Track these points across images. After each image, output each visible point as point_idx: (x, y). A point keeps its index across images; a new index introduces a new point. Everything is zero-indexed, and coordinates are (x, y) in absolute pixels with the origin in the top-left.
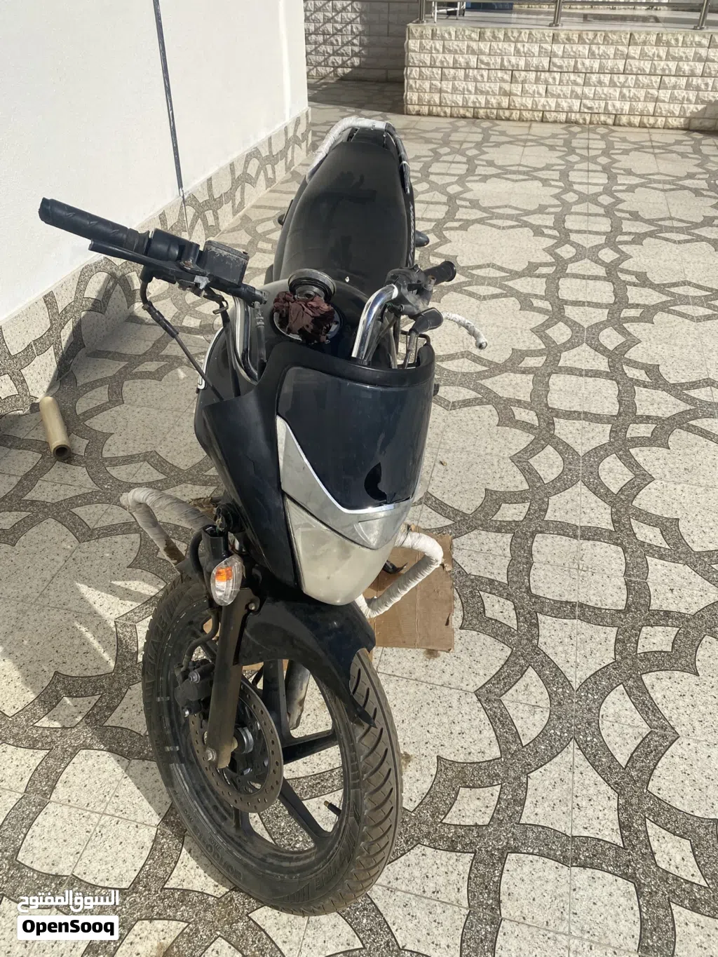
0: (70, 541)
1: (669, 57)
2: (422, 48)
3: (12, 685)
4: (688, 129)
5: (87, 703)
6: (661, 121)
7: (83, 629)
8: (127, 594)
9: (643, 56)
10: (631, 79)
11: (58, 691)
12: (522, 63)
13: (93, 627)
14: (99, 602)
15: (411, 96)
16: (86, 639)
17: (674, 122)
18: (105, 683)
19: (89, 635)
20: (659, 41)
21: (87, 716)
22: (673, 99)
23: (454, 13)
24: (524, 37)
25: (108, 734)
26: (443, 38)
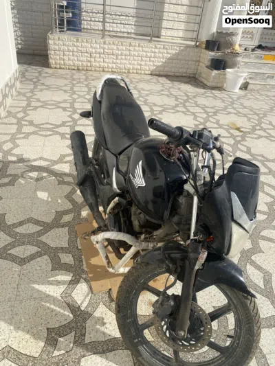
0: (16, 267)
1: (143, 51)
2: (55, 44)
3: (29, 342)
4: (151, 74)
5: (71, 337)
6: (143, 72)
7: (48, 305)
8: (58, 283)
9: (135, 50)
10: (132, 58)
11: (53, 337)
12: (94, 51)
13: (52, 302)
14: (48, 290)
15: (52, 61)
16: (52, 309)
17: (147, 72)
18: (73, 325)
19: (52, 306)
20: (139, 46)
21: (75, 343)
22: (146, 65)
23: (63, 31)
24: (94, 42)
25: (89, 347)
26: (63, 40)
